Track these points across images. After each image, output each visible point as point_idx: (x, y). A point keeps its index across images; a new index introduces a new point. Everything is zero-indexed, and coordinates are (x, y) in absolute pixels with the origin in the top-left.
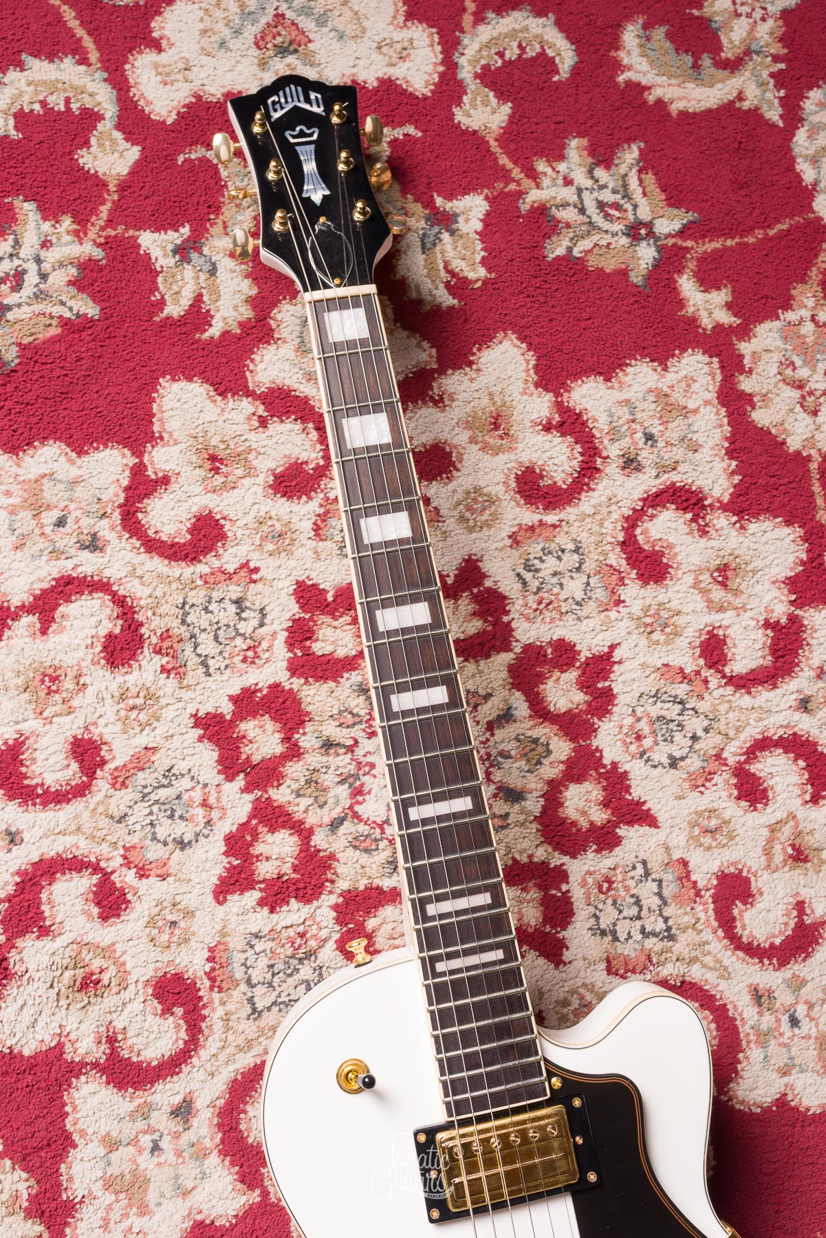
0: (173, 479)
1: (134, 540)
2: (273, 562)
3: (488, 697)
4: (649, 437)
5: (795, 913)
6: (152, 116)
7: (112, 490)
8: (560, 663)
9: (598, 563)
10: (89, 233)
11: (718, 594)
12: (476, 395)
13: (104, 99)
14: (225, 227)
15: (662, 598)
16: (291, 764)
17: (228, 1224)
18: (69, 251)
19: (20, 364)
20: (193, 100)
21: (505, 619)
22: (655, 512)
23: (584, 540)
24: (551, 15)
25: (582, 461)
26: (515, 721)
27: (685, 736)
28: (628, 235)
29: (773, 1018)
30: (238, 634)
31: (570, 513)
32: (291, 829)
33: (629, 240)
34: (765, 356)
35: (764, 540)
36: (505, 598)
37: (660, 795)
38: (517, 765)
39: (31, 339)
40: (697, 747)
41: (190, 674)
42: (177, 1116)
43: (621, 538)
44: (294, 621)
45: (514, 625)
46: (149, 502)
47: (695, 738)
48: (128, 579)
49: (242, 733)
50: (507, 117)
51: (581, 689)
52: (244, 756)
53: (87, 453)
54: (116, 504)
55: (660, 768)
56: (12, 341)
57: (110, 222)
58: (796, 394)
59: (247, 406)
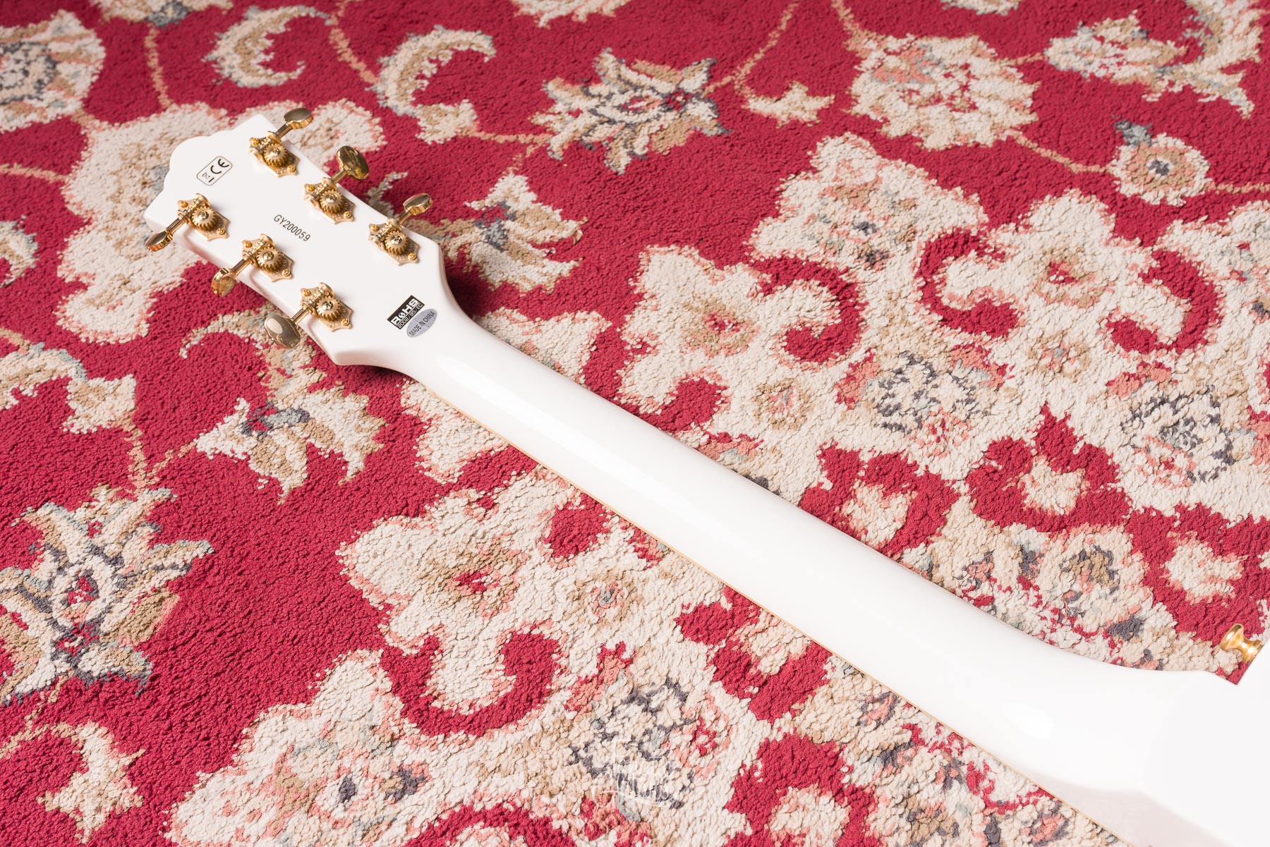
0: (440, 636)
1: (453, 736)
2: (631, 624)
3: (988, 557)
4: (864, 227)
6: (121, 342)
7: (379, 706)
8: (1017, 465)
9: (943, 354)
10: (136, 484)
11: (1074, 291)
12: (674, 316)
13: (58, 363)
14: (283, 372)
15: (1034, 334)
16: (871, 817)
18: (126, 517)
19: (156, 665)
20: (155, 300)
21: (920, 472)
22: (941, 276)
23: (908, 347)
24: (436, 27)
25: (831, 289)
26: (1042, 555)
27: (1205, 427)
28: (669, 110)
30: (668, 731)
31: (869, 337)
33: (675, 112)
34: (883, 102)
35: (1055, 222)
36: (896, 456)
38: (1094, 595)
39: (150, 630)
40: (1227, 425)
41: (658, 822)
43: (937, 318)
44: (714, 662)
45: (934, 471)
46: (434, 680)
47: (1215, 420)
48: (484, 784)
50: (472, 111)
53: (314, 691)
54: (398, 715)
55: (1221, 474)
56: (128, 650)
57: (151, 458)
58: (941, 107)
59: (454, 503)
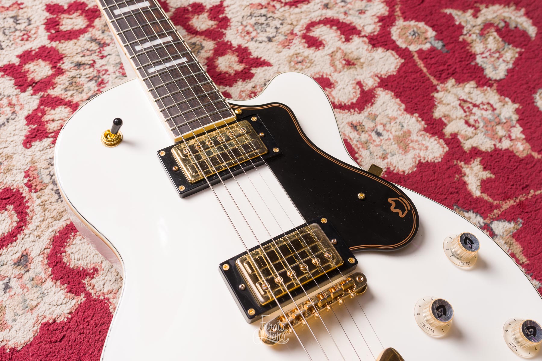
5: (358, 87)
17: (66, 319)
29: (367, 135)
32: (65, 105)
37: (268, 53)
42: (19, 265)
49: (26, 70)
51: (211, 19)
52: (29, 79)
